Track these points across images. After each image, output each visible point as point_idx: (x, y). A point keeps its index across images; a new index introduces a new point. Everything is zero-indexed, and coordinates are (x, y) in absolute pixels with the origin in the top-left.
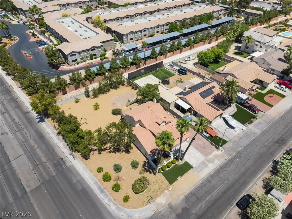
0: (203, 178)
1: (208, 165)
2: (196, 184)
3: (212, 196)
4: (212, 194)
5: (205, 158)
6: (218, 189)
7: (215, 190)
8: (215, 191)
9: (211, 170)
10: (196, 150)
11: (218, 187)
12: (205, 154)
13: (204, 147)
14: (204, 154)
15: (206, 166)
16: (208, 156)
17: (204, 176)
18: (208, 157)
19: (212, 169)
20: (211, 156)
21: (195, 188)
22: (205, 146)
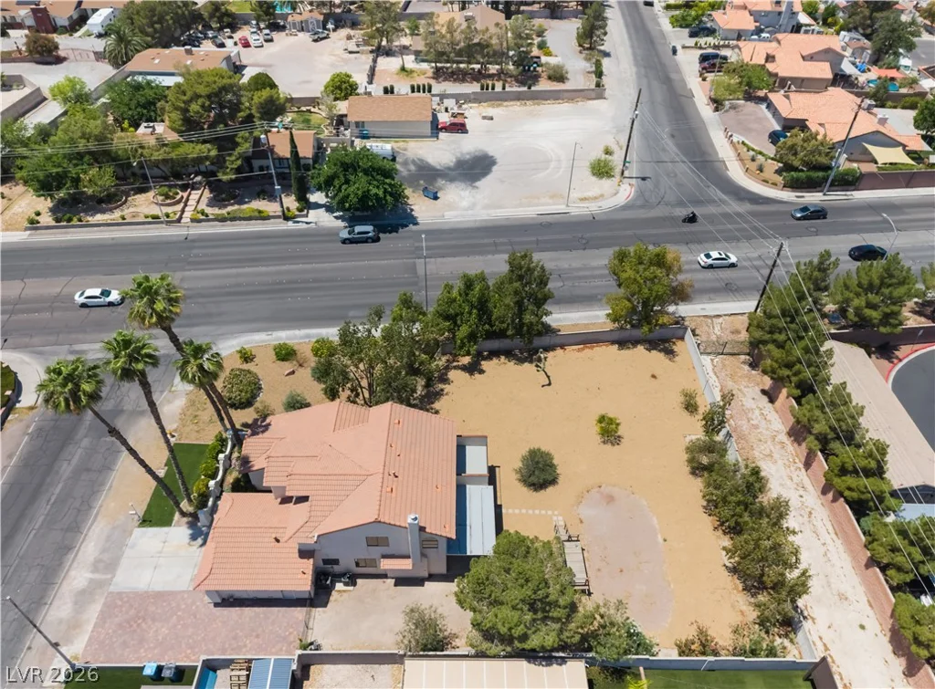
0: (92, 525)
1: (93, 572)
2: (105, 496)
3: (49, 501)
4: (49, 507)
5: (112, 588)
6: (33, 529)
7: (45, 520)
8: (42, 518)
9: (75, 565)
10: (158, 587)
11: (35, 534)
12: (120, 603)
13: (135, 625)
14: (121, 599)
15: (95, 567)
16: (104, 604)
17: (90, 533)
18: (102, 601)
19: (72, 573)
20: (94, 611)
21: (103, 484)
22: (135, 631)
